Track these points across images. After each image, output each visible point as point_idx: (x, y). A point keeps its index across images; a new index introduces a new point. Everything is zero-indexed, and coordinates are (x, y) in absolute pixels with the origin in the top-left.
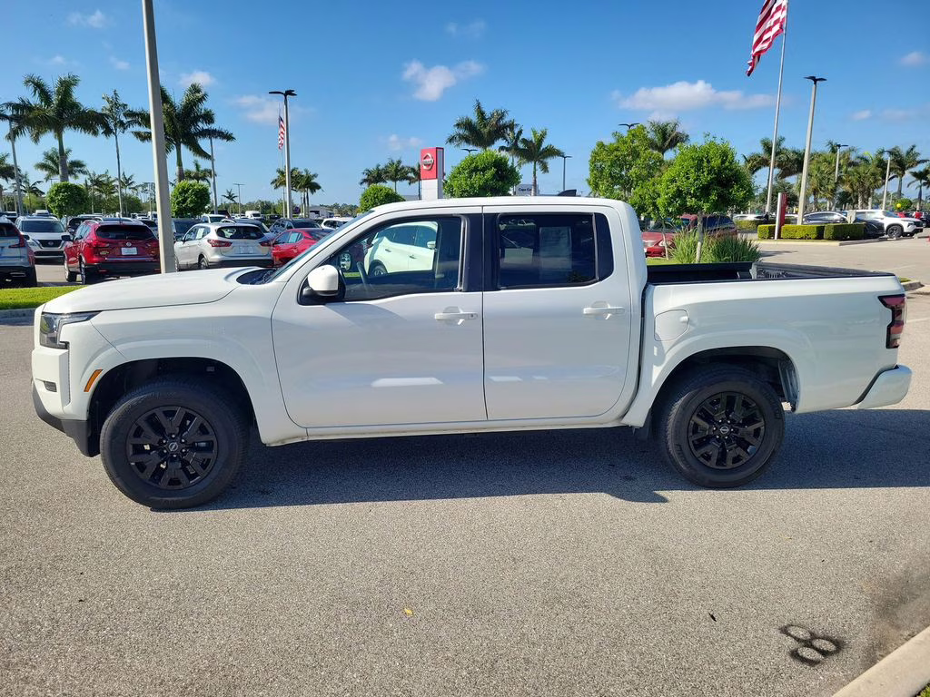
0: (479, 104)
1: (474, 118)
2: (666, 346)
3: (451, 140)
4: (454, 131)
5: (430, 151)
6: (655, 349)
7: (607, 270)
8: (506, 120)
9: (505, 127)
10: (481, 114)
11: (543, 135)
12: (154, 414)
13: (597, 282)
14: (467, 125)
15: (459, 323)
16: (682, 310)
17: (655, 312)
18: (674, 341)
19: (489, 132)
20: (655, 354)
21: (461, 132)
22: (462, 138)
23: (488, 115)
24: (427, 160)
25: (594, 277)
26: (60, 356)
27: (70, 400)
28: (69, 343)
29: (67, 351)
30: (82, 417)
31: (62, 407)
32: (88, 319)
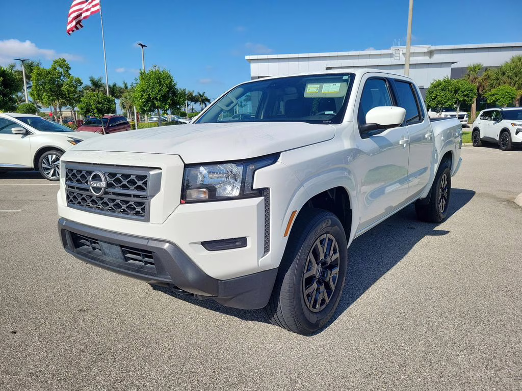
2: (438, 153)
6: (435, 155)
12: (316, 245)
13: (423, 120)
15: (405, 146)
16: (441, 134)
17: (435, 136)
18: (440, 152)
20: (435, 158)
25: (420, 118)
26: (258, 205)
27: (267, 249)
28: (267, 189)
29: (263, 198)
30: (277, 265)
31: (258, 259)
32: (275, 161)
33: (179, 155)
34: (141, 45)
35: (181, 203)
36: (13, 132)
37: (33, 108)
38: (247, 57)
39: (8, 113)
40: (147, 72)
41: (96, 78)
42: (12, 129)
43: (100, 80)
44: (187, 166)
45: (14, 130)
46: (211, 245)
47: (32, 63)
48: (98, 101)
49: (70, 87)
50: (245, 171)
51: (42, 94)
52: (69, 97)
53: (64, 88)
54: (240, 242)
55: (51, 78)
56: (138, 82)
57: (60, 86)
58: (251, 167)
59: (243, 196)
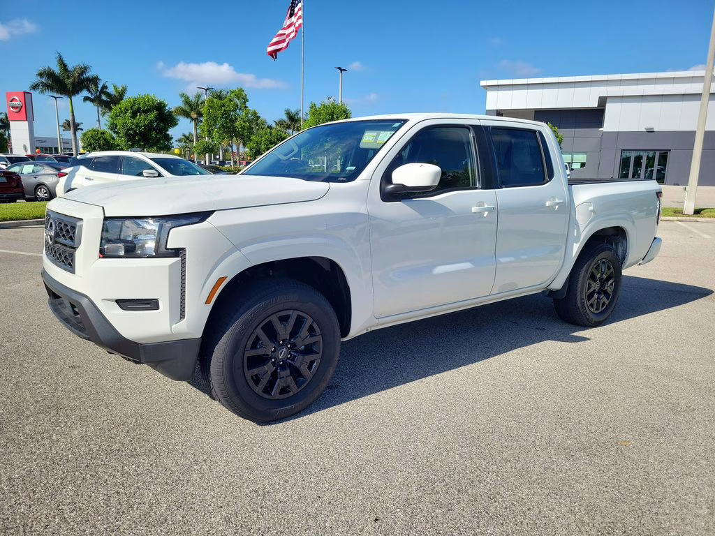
0: (60, 57)
1: (57, 69)
2: (582, 227)
3: (35, 87)
4: (37, 80)
5: (17, 94)
6: (576, 231)
7: (551, 175)
8: (89, 74)
9: (88, 80)
10: (64, 66)
11: (124, 91)
12: (270, 322)
13: (548, 182)
14: (50, 75)
15: (485, 216)
16: (588, 202)
17: (576, 205)
18: (585, 225)
19: (73, 83)
20: (575, 235)
21: (44, 80)
22: (47, 86)
23: (70, 68)
24: (14, 103)
25: (544, 179)
26: (170, 266)
27: (182, 316)
28: (184, 249)
29: (179, 258)
30: (198, 334)
31: (171, 327)
32: (203, 220)
33: (103, 208)
34: (340, 68)
35: (100, 257)
36: (144, 174)
37: (211, 147)
38: (483, 83)
39: (146, 153)
40: (318, 105)
41: (293, 111)
42: (144, 171)
43: (297, 114)
44: (106, 219)
45: (145, 172)
46: (124, 304)
47: (221, 92)
48: (271, 140)
49: (244, 122)
50: (161, 227)
51: (213, 130)
52: (242, 135)
53: (237, 124)
54: (152, 304)
55: (225, 111)
56: (309, 117)
57: (233, 121)
58: (168, 225)
59: (159, 254)
